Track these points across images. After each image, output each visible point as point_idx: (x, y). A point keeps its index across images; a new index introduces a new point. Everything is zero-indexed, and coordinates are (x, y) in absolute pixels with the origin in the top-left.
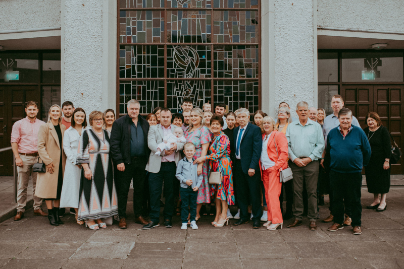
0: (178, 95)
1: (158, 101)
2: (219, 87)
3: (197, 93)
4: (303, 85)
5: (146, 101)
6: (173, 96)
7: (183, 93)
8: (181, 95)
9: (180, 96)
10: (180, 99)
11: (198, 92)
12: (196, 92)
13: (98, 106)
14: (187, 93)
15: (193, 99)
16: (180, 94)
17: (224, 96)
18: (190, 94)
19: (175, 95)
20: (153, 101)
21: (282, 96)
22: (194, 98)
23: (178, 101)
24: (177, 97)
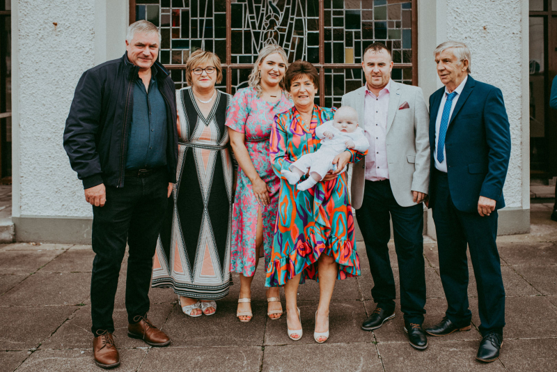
0: (254, 27)
1: (214, 39)
2: (335, 13)
3: (291, 24)
4: (501, 7)
5: (190, 39)
6: (243, 29)
7: (263, 24)
8: (260, 28)
9: (257, 30)
10: (257, 35)
11: (294, 22)
12: (289, 21)
13: (87, 49)
14: (272, 24)
15: (282, 36)
16: (257, 25)
17: (345, 30)
18: (278, 26)
19: (248, 27)
20: (203, 40)
21: (460, 29)
22: (286, 33)
23: (253, 39)
24: (252, 31)
